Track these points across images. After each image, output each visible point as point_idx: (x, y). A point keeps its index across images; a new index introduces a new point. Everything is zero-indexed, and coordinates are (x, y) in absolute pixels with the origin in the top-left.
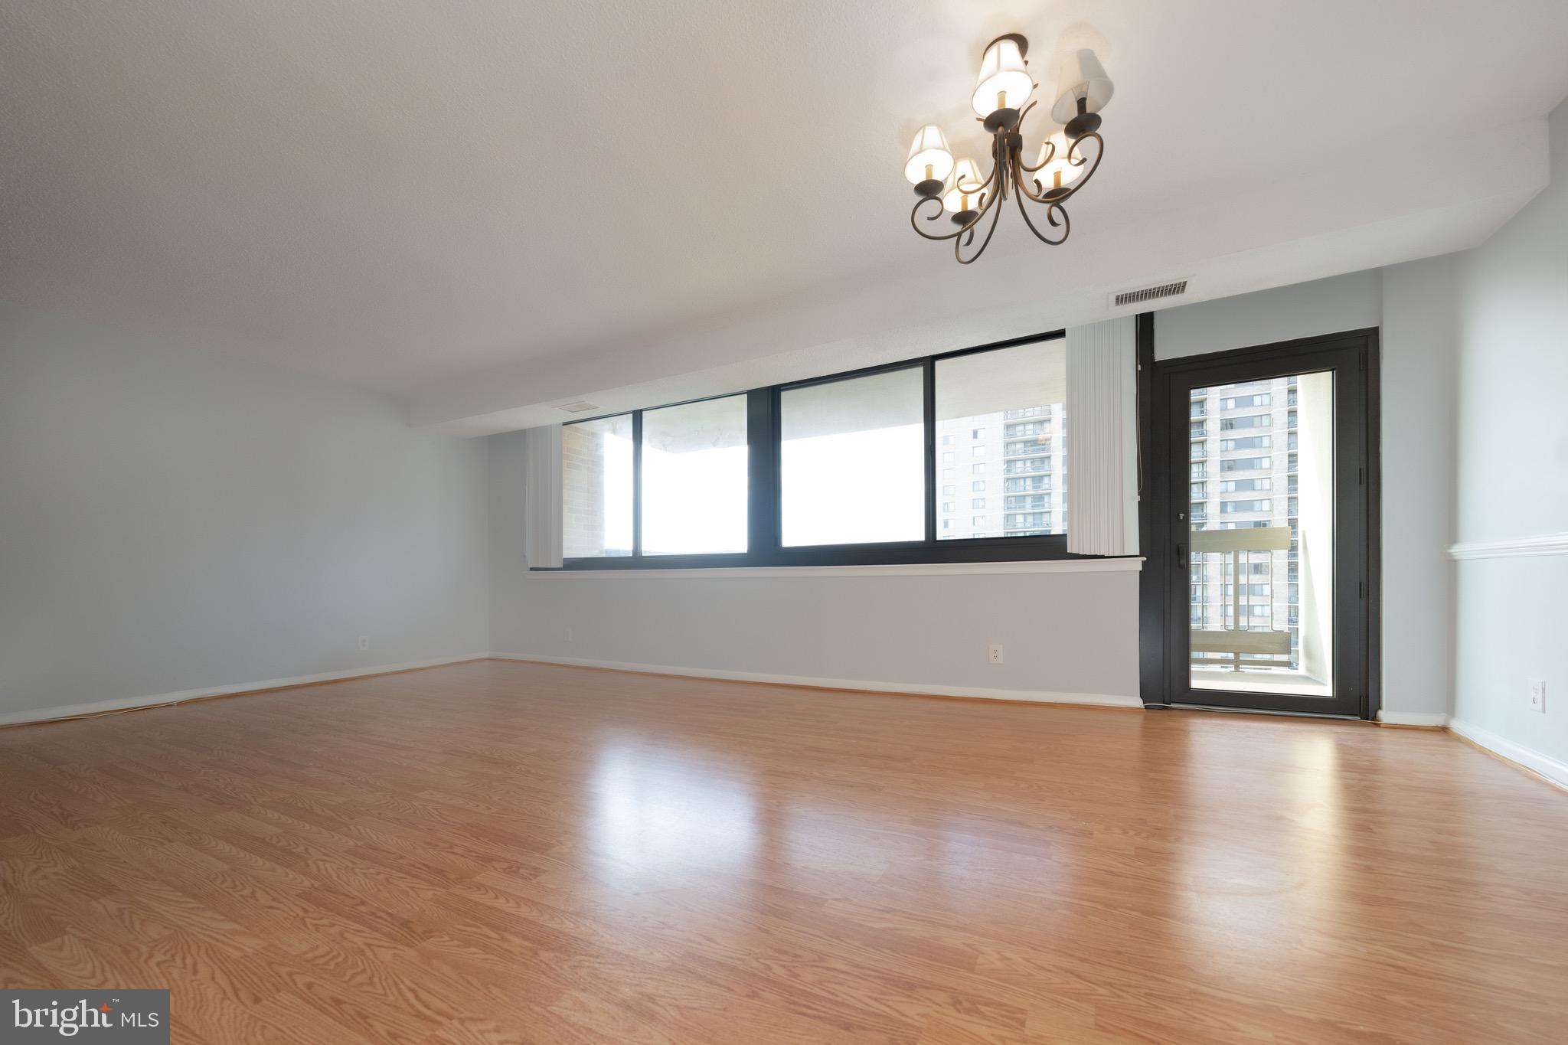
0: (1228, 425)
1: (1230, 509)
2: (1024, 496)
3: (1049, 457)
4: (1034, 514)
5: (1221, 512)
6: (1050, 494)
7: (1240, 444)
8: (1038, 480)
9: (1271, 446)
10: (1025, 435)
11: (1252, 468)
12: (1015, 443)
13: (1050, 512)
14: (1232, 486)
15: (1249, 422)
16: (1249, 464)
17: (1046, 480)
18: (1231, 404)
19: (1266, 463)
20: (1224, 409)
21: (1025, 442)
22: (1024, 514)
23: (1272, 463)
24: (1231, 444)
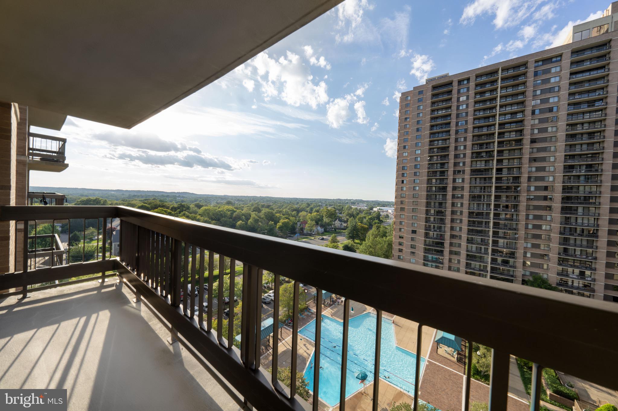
0: (533, 141)
1: (532, 180)
2: (436, 171)
3: (448, 155)
4: (440, 179)
5: (528, 181)
6: (447, 171)
7: (540, 150)
8: (443, 165)
9: (556, 151)
10: (438, 145)
11: (545, 161)
12: (434, 148)
13: (447, 178)
14: (534, 169)
15: (544, 140)
16: (543, 159)
17: (446, 165)
18: (536, 131)
19: (552, 159)
20: (532, 134)
21: (438, 148)
22: (436, 179)
23: (555, 159)
24: (535, 150)
